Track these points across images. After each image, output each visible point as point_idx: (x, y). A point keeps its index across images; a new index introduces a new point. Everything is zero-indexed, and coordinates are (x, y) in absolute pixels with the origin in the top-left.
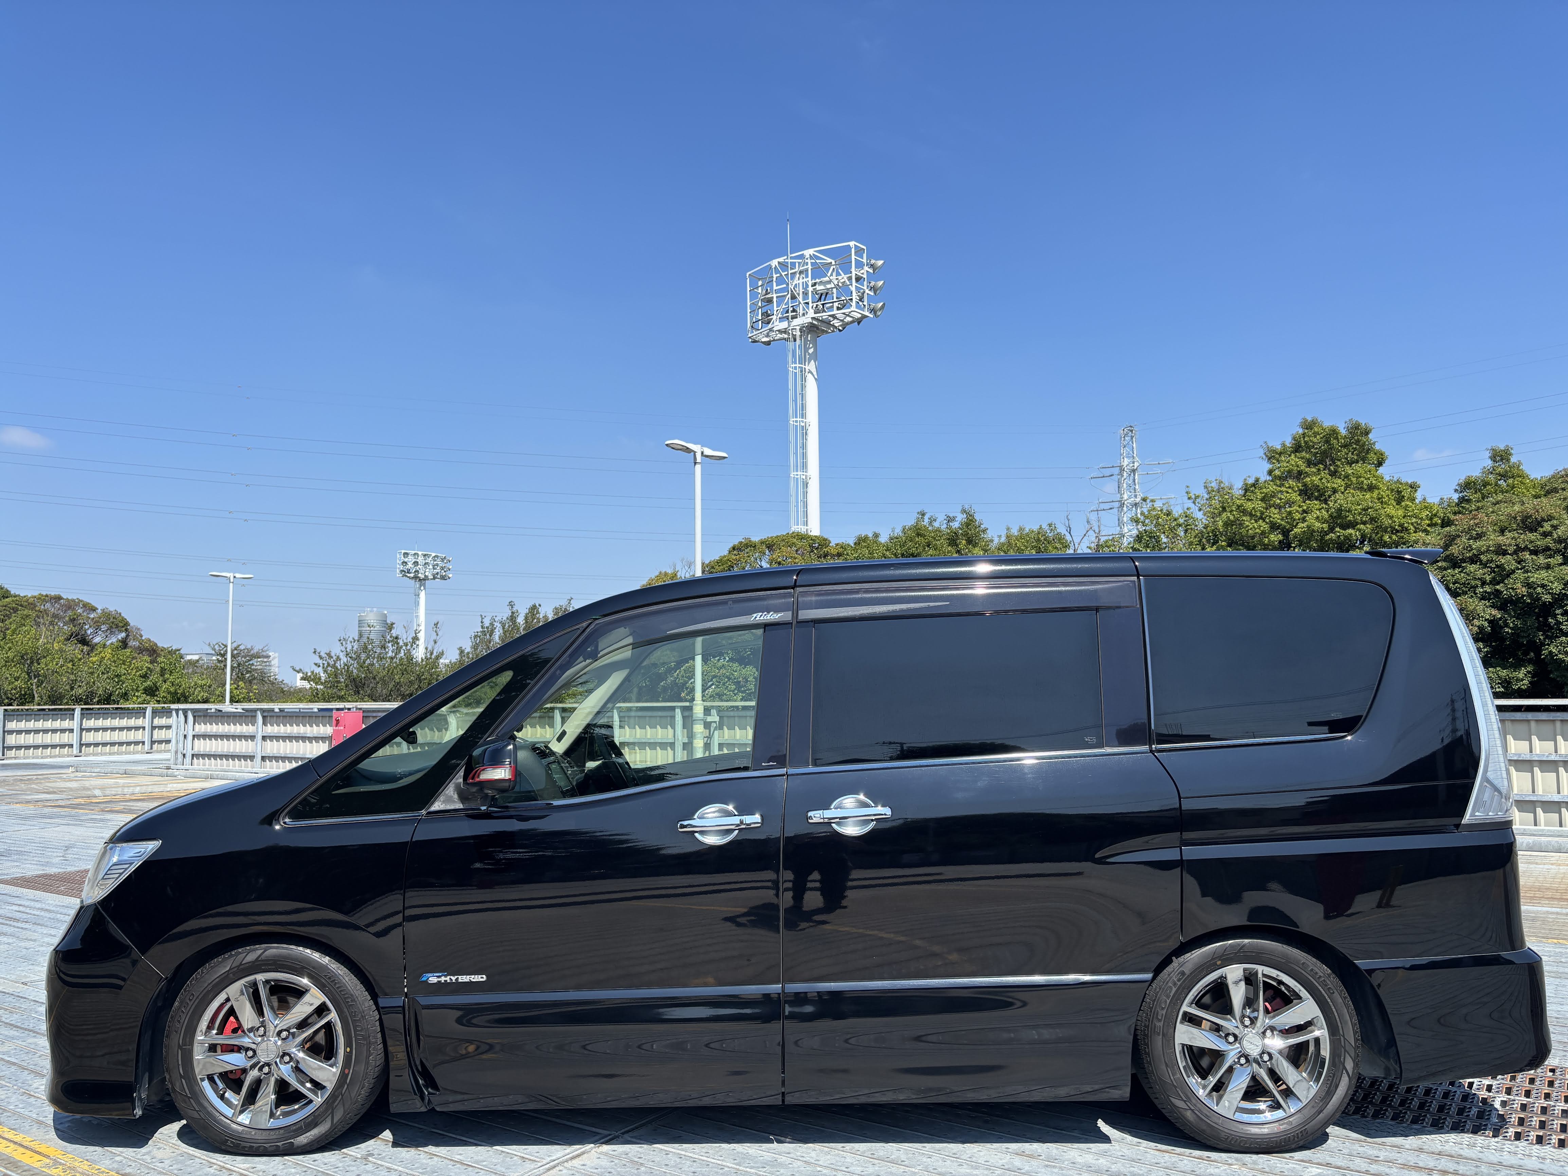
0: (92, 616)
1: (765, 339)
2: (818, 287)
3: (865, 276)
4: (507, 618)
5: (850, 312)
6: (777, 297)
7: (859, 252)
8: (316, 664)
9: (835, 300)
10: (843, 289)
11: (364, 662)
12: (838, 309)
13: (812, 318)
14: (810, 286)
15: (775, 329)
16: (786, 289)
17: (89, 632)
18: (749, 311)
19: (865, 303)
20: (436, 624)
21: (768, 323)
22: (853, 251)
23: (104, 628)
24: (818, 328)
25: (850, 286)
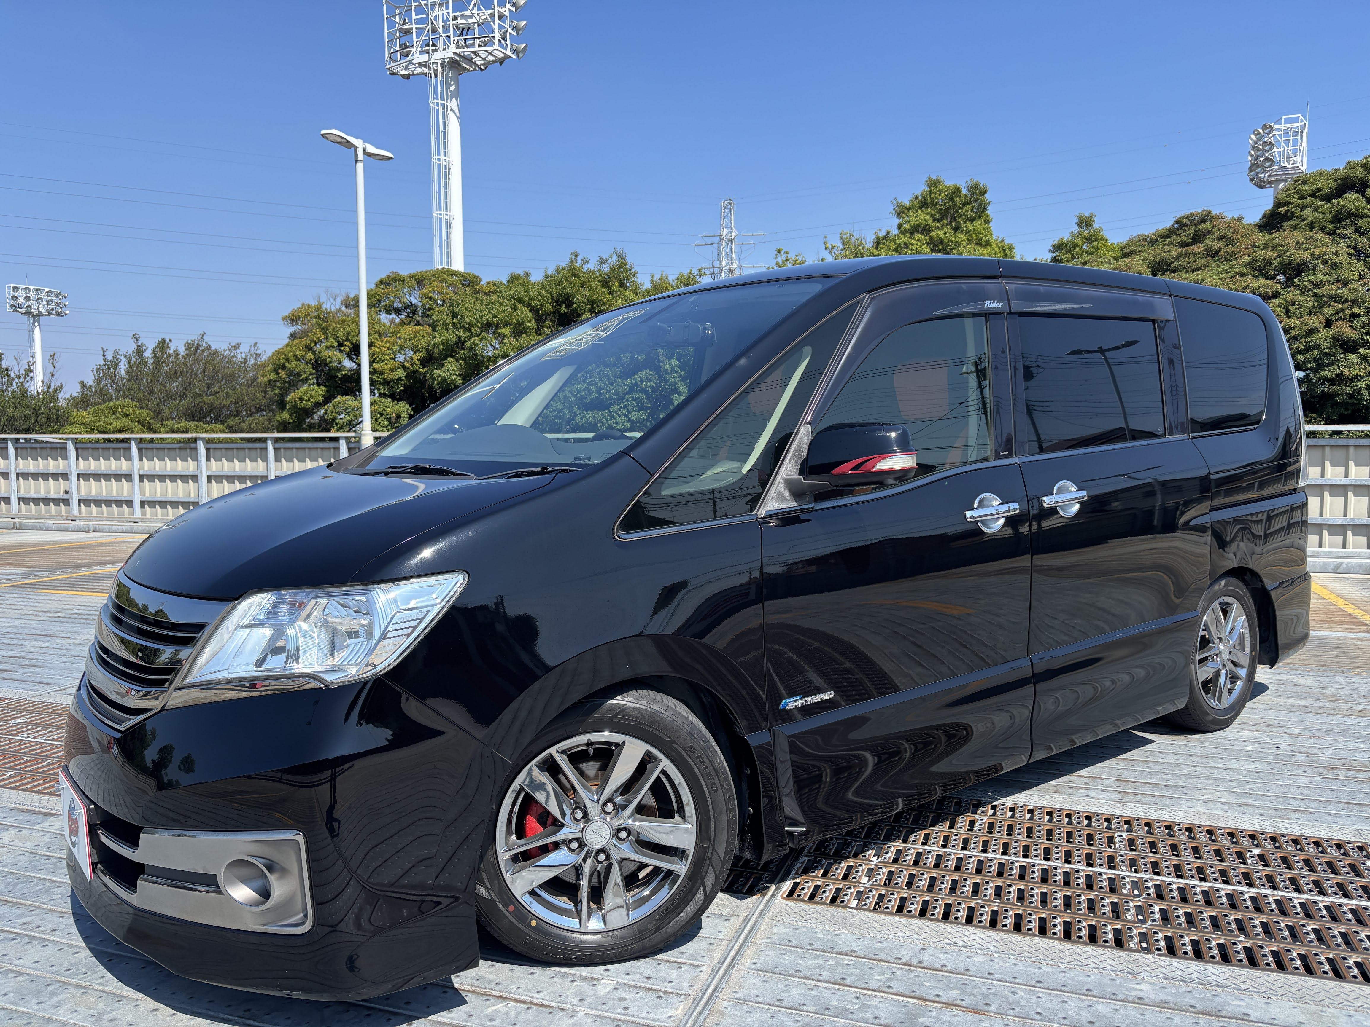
1: (404, 72)
2: (460, 21)
3: (507, 14)
5: (493, 50)
6: (416, 28)
9: (476, 36)
10: (485, 26)
12: (480, 46)
13: (454, 53)
14: (451, 19)
15: (415, 61)
18: (386, 40)
19: (508, 43)
21: (407, 56)
24: (459, 65)
25: (492, 23)
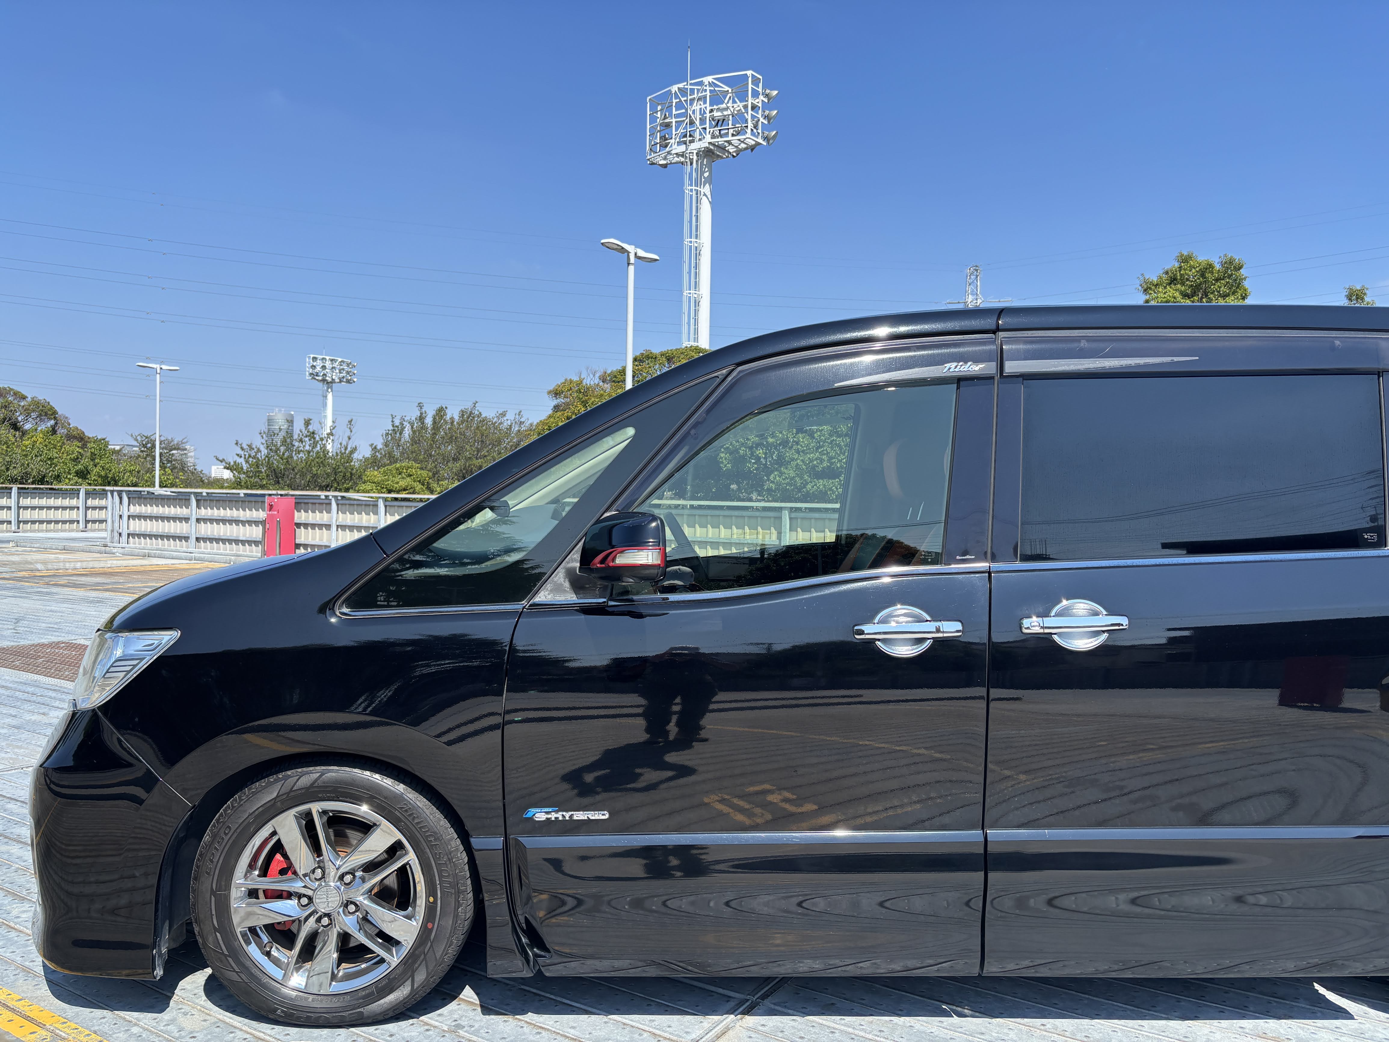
0: (22, 404)
1: (663, 162)
2: (717, 114)
3: (760, 105)
4: (416, 419)
5: (745, 139)
6: (676, 122)
7: (756, 81)
8: (238, 455)
9: (730, 126)
10: (739, 117)
11: (283, 454)
12: (733, 135)
13: (709, 143)
14: (708, 112)
15: (673, 152)
16: (685, 114)
17: (20, 419)
18: (648, 134)
19: (760, 131)
20: (350, 422)
21: (666, 146)
22: (750, 79)
23: (34, 415)
24: (713, 153)
25: (746, 114)
